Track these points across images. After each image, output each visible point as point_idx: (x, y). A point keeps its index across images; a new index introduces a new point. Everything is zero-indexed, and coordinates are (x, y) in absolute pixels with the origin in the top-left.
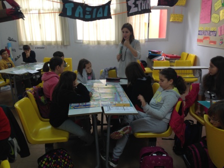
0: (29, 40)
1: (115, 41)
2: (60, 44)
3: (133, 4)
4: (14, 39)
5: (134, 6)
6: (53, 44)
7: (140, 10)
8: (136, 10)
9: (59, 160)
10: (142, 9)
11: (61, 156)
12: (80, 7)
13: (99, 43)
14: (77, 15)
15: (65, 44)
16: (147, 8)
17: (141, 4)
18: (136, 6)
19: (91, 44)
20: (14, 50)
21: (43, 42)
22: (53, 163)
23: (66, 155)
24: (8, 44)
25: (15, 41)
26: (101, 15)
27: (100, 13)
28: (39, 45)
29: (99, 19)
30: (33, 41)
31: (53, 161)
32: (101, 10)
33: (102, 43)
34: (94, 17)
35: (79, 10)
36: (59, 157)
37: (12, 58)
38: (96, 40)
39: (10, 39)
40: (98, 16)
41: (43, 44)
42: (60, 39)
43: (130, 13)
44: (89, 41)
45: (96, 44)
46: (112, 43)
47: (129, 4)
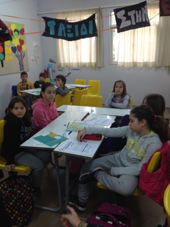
0: (66, 61)
1: (155, 62)
2: (94, 66)
3: (124, 16)
4: (54, 61)
5: (125, 18)
6: (87, 66)
7: (134, 23)
8: (128, 23)
9: (15, 189)
10: (137, 21)
11: (18, 186)
12: (61, 24)
13: (135, 64)
14: (60, 34)
15: (99, 66)
16: (144, 20)
17: (135, 15)
18: (129, 18)
19: (126, 66)
20: (53, 71)
21: (78, 63)
22: (8, 192)
23: (25, 186)
24: (49, 65)
25: (55, 63)
26: (85, 33)
27: (84, 30)
28: (75, 66)
29: (84, 37)
30: (70, 63)
31: (9, 189)
32: (84, 26)
33: (138, 65)
34: (77, 35)
35: (62, 28)
36: (15, 186)
37: (52, 78)
38: (131, 61)
39: (51, 61)
40: (82, 33)
41: (78, 66)
42: (93, 60)
43: (120, 28)
44: (124, 63)
45: (132, 65)
46: (151, 66)
47: (119, 17)
